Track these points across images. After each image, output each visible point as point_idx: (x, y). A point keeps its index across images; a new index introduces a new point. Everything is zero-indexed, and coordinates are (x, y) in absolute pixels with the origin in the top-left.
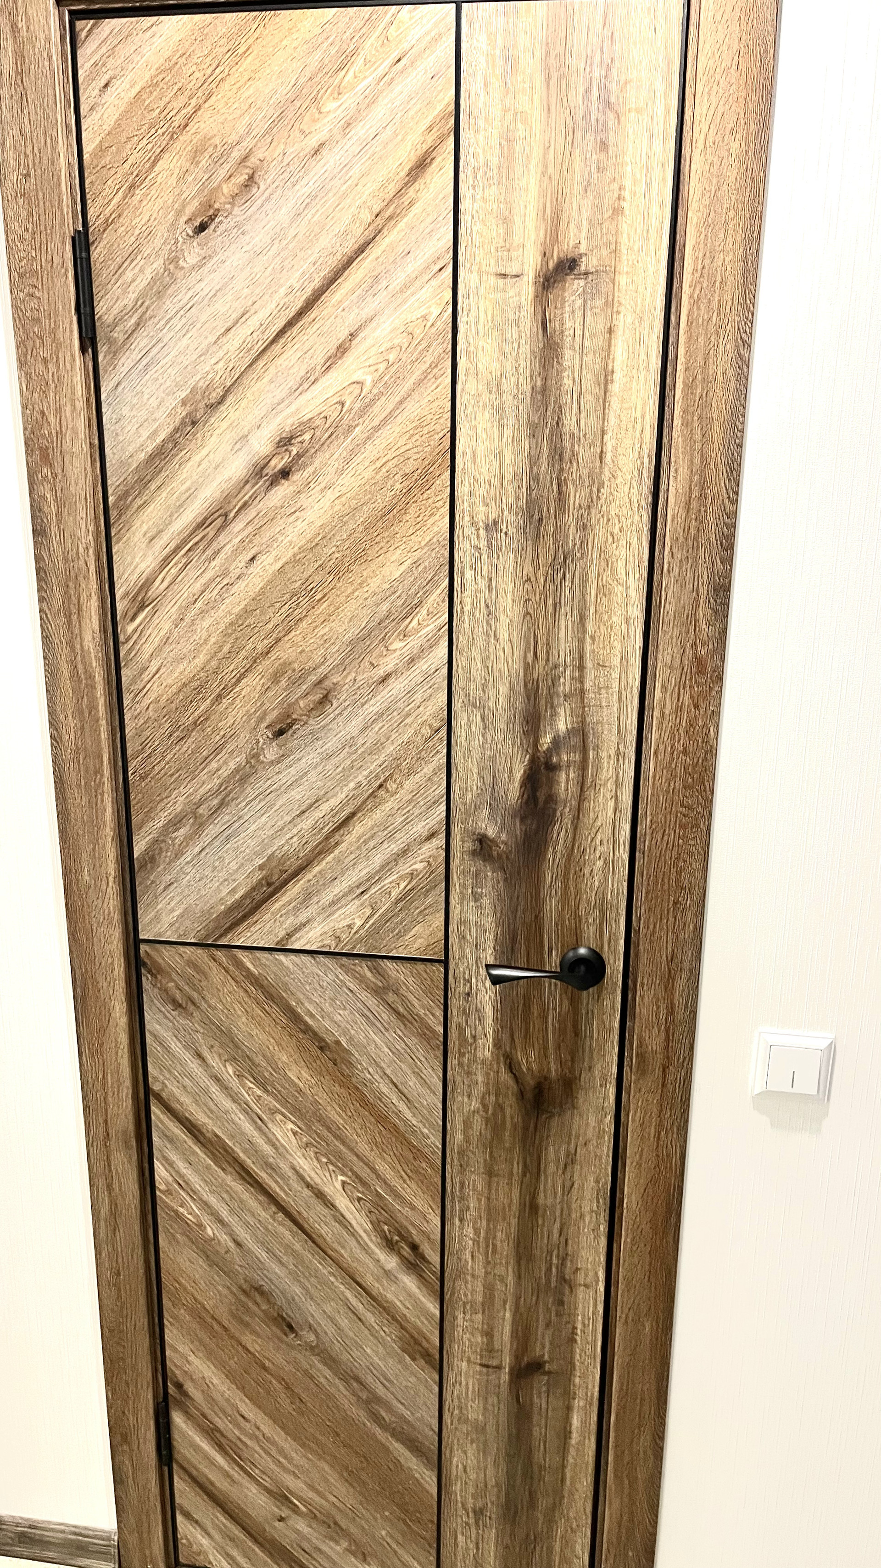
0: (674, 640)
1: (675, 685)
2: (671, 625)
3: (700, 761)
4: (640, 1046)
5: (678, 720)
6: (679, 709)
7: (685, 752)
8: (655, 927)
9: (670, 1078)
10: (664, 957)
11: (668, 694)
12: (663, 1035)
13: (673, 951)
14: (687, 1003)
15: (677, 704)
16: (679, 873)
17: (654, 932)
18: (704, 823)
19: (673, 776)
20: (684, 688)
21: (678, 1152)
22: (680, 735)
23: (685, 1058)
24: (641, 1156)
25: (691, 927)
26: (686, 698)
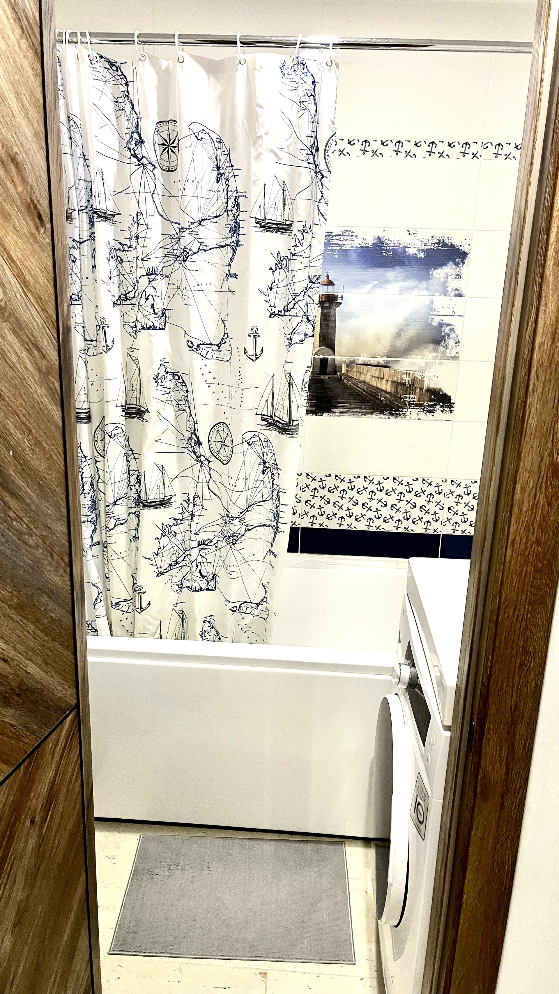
0: (534, 450)
1: (533, 487)
2: (533, 436)
3: (550, 550)
4: (484, 777)
5: (533, 516)
6: (534, 507)
7: (538, 542)
8: (502, 683)
9: (507, 803)
10: (509, 708)
11: (526, 494)
12: (504, 768)
13: (517, 703)
14: (525, 744)
15: (534, 502)
16: (526, 641)
17: (501, 688)
18: (550, 601)
19: (526, 563)
20: (540, 489)
21: (510, 860)
22: (534, 528)
23: (521, 787)
24: (479, 863)
25: (533, 685)
26: (541, 498)
